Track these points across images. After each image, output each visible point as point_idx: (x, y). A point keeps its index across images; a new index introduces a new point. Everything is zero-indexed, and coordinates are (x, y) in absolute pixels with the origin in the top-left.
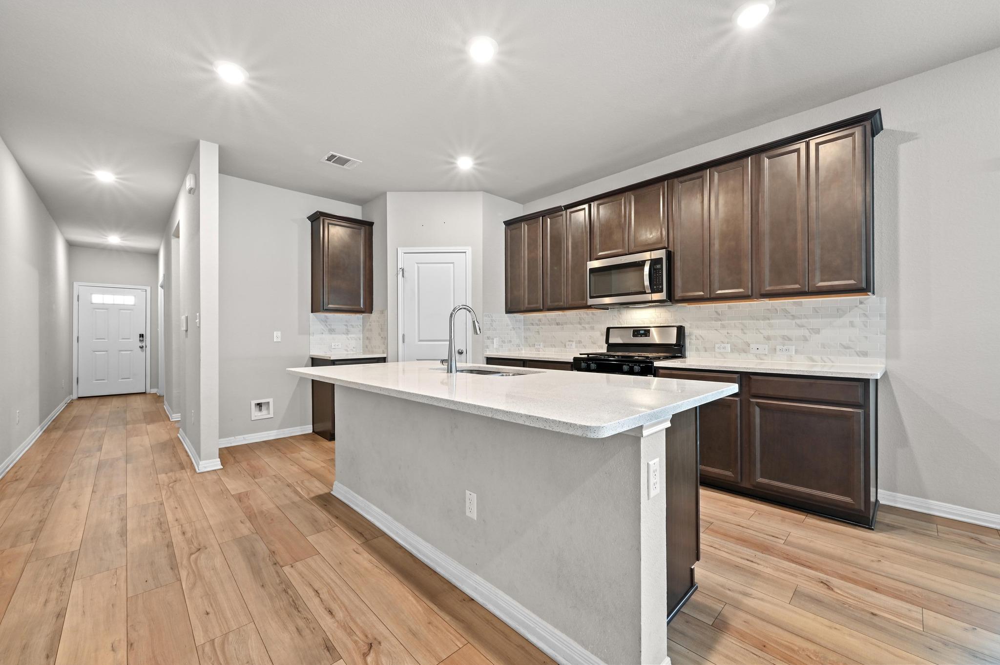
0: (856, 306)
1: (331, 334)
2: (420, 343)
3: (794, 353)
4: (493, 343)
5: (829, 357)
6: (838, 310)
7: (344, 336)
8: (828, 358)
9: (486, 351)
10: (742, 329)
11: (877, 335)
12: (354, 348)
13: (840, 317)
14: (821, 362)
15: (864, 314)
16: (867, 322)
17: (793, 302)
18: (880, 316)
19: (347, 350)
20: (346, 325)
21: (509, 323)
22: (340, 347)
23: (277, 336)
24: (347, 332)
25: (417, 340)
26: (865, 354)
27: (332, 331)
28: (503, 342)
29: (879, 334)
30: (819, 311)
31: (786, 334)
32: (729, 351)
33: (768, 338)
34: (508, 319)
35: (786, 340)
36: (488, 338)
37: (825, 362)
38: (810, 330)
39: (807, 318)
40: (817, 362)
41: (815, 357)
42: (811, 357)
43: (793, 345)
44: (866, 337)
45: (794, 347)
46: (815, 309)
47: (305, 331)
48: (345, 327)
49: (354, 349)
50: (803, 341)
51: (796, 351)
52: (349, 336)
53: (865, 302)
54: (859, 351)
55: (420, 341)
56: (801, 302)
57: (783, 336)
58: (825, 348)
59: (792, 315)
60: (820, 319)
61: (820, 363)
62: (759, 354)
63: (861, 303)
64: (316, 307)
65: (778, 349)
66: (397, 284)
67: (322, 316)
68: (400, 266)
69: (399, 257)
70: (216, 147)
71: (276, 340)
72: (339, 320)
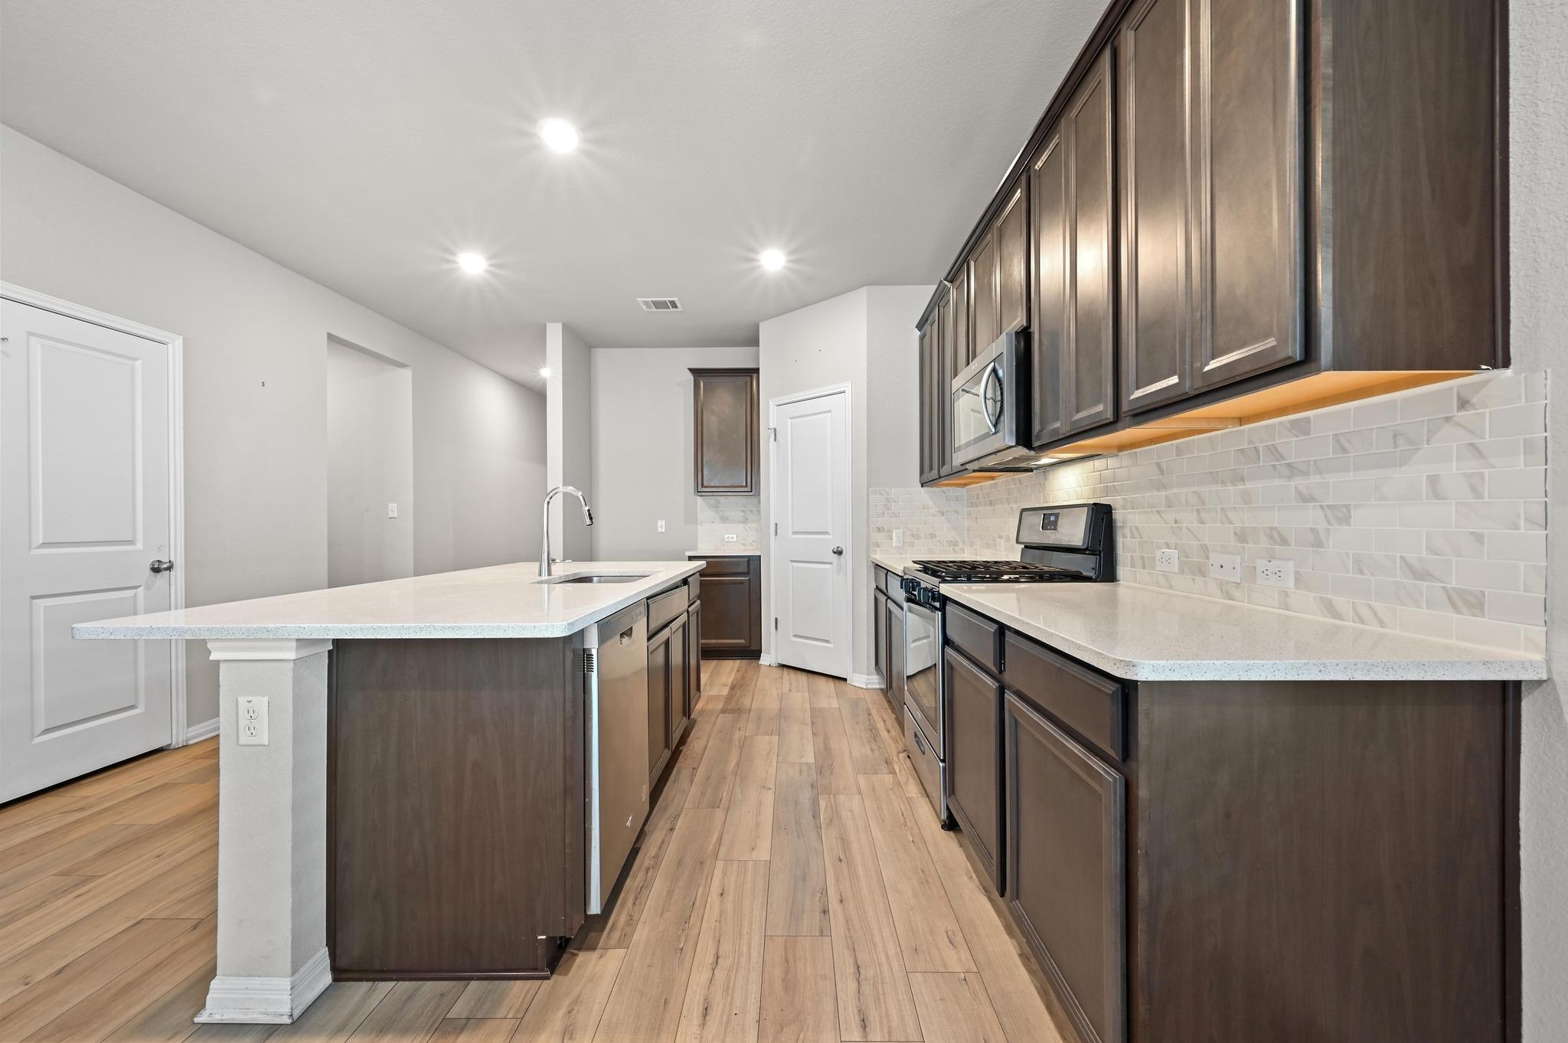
0: (1448, 419)
1: (724, 523)
2: (795, 536)
3: (1291, 584)
4: (892, 539)
5: (1373, 603)
6: (1395, 436)
7: (741, 526)
8: (1368, 605)
9: (875, 552)
10: (1198, 511)
11: (1517, 528)
12: (754, 541)
13: (1401, 465)
14: (1354, 622)
15: (1472, 445)
16: (1482, 475)
17: (1291, 422)
18: (1525, 454)
19: (744, 545)
20: (743, 511)
21: (931, 503)
22: (735, 540)
23: (661, 525)
24: (745, 521)
25: (790, 532)
26: (1475, 604)
27: (724, 519)
28: (915, 536)
29: (1522, 523)
30: (1346, 445)
31: (1277, 525)
32: (1177, 571)
33: (1242, 536)
34: (927, 496)
35: (1275, 542)
36: (879, 529)
37: (1362, 622)
38: (1328, 512)
39: (1321, 473)
40: (1342, 619)
41: (1342, 603)
42: (1330, 600)
43: (1289, 560)
44: (1479, 538)
45: (1291, 563)
46: (1338, 441)
47: (692, 519)
48: (742, 514)
49: (755, 544)
50: (1313, 545)
51: (1298, 579)
52: (749, 525)
53: (1474, 400)
54: (1454, 588)
55: (794, 533)
56: (1307, 420)
57: (1271, 529)
58: (1361, 572)
59: (1289, 465)
60: (1352, 473)
61: (1352, 624)
62: (1227, 582)
63: (1463, 404)
64: (701, 487)
65: (1259, 570)
66: (769, 451)
67: (712, 500)
68: (772, 426)
69: (770, 414)
70: (560, 325)
71: (660, 530)
72: (733, 504)
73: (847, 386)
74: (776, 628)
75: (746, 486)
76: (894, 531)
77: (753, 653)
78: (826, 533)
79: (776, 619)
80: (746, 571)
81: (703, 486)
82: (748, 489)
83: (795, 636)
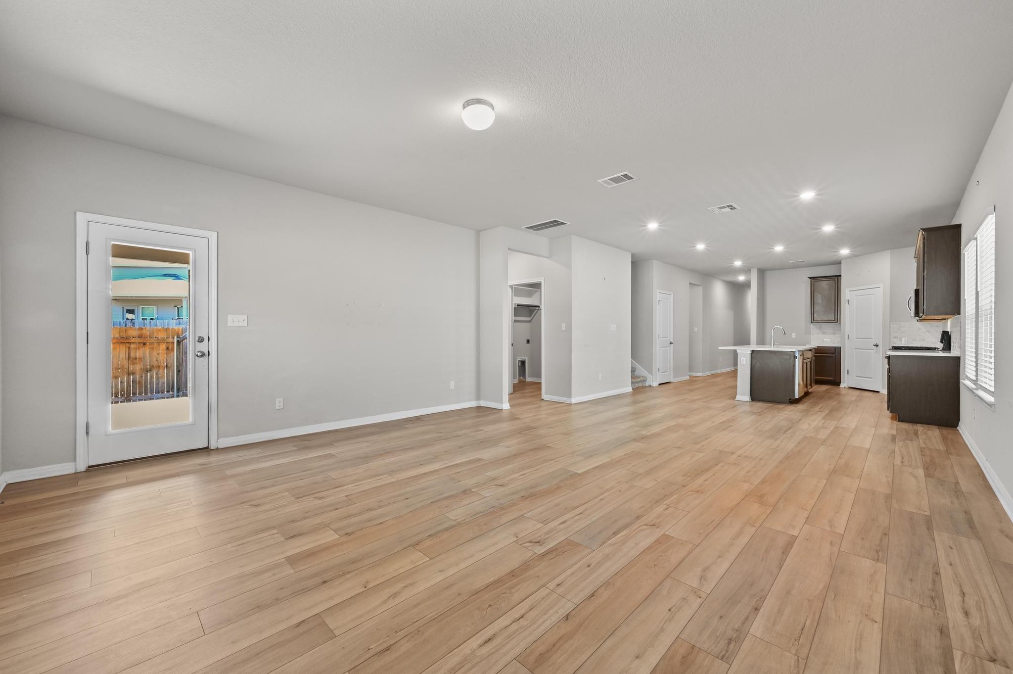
7: (832, 336)
19: (833, 343)
22: (829, 341)
23: (794, 335)
24: (834, 334)
27: (824, 333)
36: (895, 337)
47: (808, 332)
49: (838, 342)
52: (836, 335)
55: (856, 338)
64: (813, 321)
66: (845, 309)
67: (818, 325)
68: (847, 299)
69: (846, 293)
70: (756, 269)
71: (793, 337)
72: (827, 327)
73: (881, 285)
74: (848, 374)
75: (835, 320)
76: (903, 339)
77: (837, 383)
78: (872, 339)
79: (848, 370)
80: (834, 352)
81: (814, 320)
82: (836, 321)
83: (857, 376)
